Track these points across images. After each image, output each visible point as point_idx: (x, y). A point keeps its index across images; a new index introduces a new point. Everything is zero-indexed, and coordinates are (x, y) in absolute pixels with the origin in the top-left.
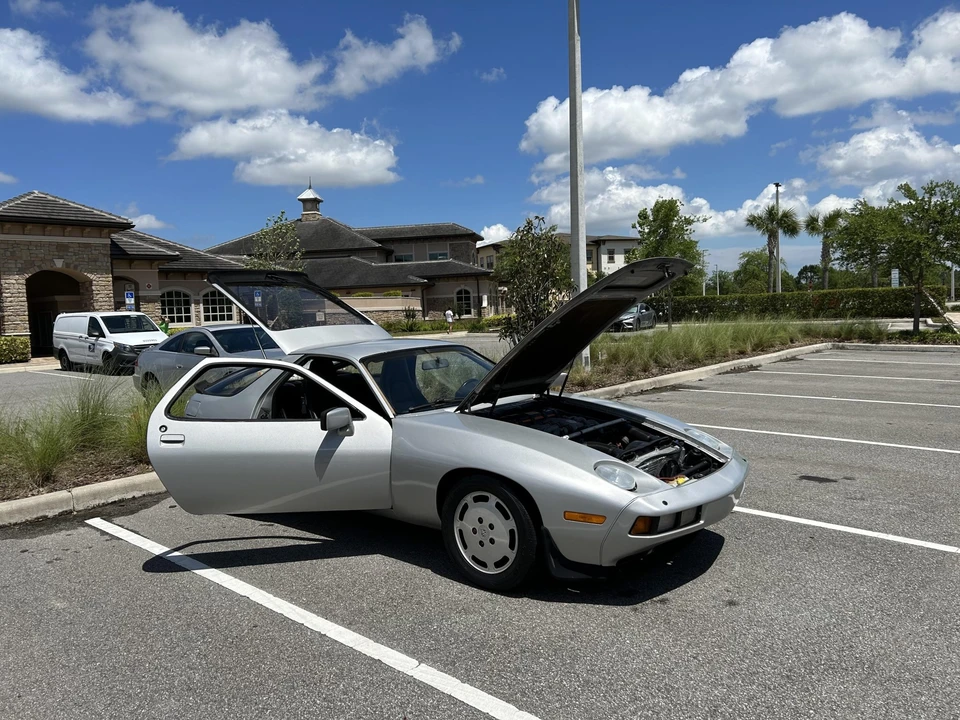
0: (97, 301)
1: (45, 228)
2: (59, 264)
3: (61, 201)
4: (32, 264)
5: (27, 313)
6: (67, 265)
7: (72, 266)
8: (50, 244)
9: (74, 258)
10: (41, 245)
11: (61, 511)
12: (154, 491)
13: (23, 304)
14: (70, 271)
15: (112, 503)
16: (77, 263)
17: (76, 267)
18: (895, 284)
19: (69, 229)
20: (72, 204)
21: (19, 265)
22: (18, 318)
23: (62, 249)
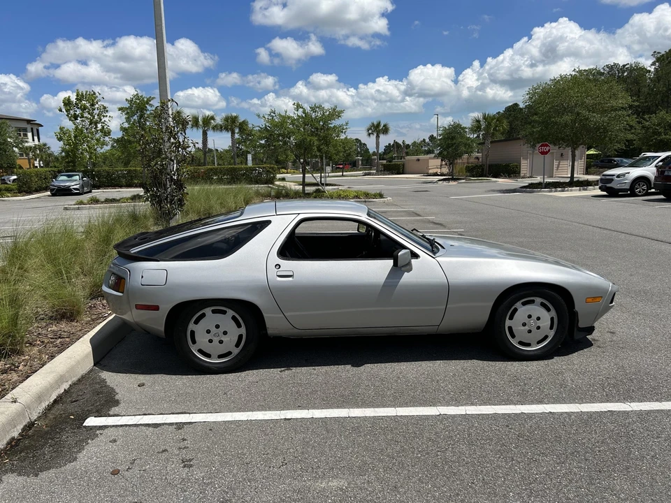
11: (22, 427)
12: (75, 379)
15: (55, 401)
18: (250, 164)
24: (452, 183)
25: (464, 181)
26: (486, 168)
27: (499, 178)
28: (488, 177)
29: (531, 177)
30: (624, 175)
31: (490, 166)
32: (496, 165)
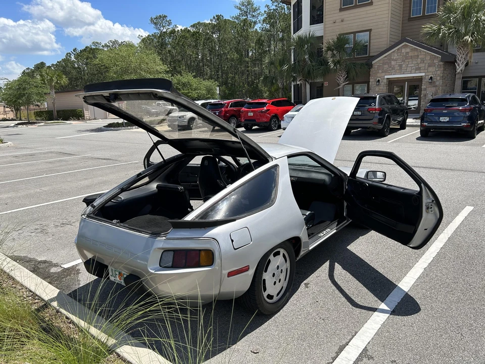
24: (30, 126)
25: (43, 124)
26: (55, 114)
27: (70, 121)
28: (59, 120)
29: (95, 119)
30: (183, 116)
31: (58, 112)
32: (63, 111)
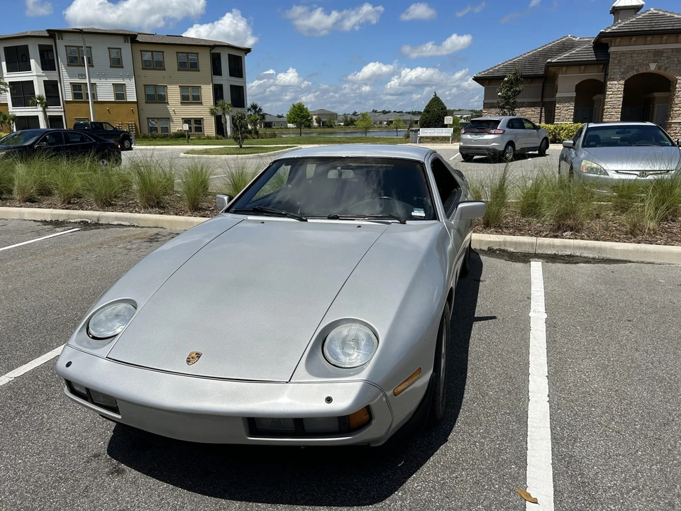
0: (678, 97)
1: (631, 39)
2: (653, 67)
3: (669, 15)
4: (632, 68)
5: (621, 106)
6: (659, 68)
7: (663, 68)
8: (649, 51)
9: (666, 61)
10: (642, 52)
13: (619, 99)
14: (662, 72)
16: (667, 65)
17: (666, 69)
19: (665, 37)
20: (676, 16)
21: (622, 70)
22: (614, 110)
23: (658, 53)
